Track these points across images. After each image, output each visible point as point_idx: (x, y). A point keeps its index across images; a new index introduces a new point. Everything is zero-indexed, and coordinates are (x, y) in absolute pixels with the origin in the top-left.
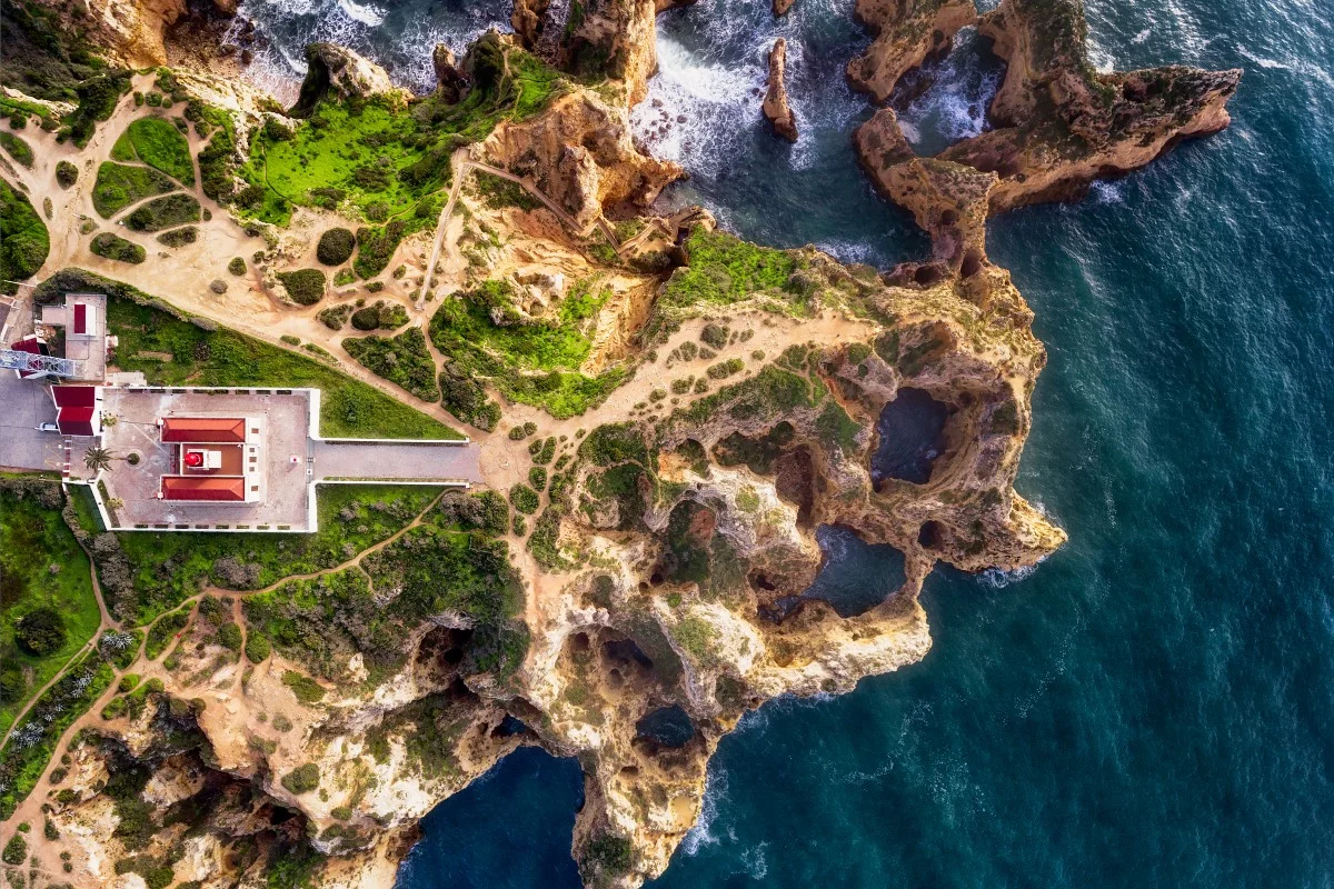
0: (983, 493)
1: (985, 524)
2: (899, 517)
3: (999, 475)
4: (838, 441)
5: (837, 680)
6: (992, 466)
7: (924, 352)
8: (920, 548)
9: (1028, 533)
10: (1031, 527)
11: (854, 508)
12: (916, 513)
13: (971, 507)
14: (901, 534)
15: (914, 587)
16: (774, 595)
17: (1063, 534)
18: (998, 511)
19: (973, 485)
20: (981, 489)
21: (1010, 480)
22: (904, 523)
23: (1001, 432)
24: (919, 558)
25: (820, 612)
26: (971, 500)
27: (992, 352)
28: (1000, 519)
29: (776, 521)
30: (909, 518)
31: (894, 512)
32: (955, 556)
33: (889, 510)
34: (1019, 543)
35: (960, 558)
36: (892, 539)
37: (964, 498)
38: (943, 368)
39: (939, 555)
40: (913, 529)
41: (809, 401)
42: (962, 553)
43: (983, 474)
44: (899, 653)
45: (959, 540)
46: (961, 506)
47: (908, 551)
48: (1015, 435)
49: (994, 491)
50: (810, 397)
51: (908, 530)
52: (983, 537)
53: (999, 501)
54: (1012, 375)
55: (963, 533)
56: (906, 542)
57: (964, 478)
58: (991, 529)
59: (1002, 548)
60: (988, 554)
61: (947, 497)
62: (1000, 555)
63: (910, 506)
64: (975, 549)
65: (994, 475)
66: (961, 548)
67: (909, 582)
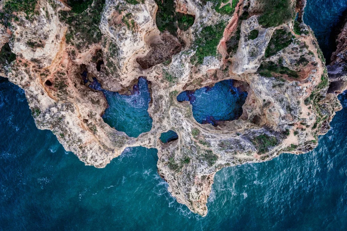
0: (211, 151)
1: (189, 164)
2: (170, 112)
3: (228, 156)
4: (198, 48)
5: (41, 115)
6: (231, 148)
7: (282, 73)
8: (158, 137)
9: (198, 192)
10: (202, 192)
11: (163, 85)
12: (177, 121)
13: (197, 148)
14: (160, 121)
15: (133, 142)
16: (96, 72)
17: (206, 213)
18: (203, 167)
19: (212, 143)
20: (212, 149)
21: (228, 164)
22: (168, 117)
23: (254, 144)
24: (152, 137)
25: (98, 102)
26: (202, 146)
27: (308, 111)
28: (198, 170)
29: (129, 26)
30: (172, 117)
31: (172, 108)
32: (163, 157)
33: (171, 105)
34: (189, 190)
35: (163, 161)
36: (156, 118)
37: (201, 142)
38: (280, 85)
39: (159, 149)
40: (167, 126)
41: (219, 5)
42: (167, 161)
43: (222, 145)
44: (81, 148)
45: (173, 154)
46: (195, 142)
47: (153, 130)
48: (259, 153)
49: (216, 158)
50: (222, 4)
51: (165, 122)
52: (181, 167)
53: (211, 164)
54: (296, 133)
55: (178, 154)
56: (158, 125)
57: (213, 137)
58: (189, 168)
59: (181, 181)
60: (173, 175)
61: (196, 133)
62: (176, 182)
63: (179, 113)
64: (173, 167)
65: (227, 152)
66: (169, 159)
67: (136, 139)
